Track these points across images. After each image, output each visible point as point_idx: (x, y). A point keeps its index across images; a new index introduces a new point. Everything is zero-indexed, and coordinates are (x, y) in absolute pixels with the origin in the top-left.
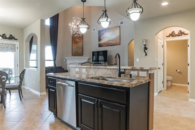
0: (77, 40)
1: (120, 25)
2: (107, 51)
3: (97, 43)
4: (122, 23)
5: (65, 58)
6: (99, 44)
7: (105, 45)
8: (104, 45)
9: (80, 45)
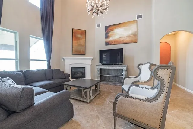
0: (79, 36)
1: (137, 19)
2: (123, 49)
3: (104, 40)
4: (139, 17)
5: (63, 57)
6: (106, 42)
7: (115, 43)
8: (113, 43)
9: (82, 41)
